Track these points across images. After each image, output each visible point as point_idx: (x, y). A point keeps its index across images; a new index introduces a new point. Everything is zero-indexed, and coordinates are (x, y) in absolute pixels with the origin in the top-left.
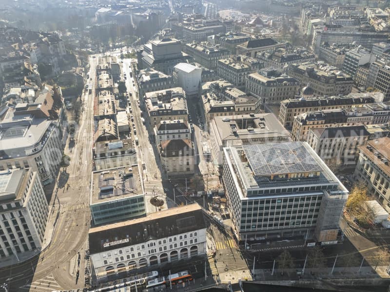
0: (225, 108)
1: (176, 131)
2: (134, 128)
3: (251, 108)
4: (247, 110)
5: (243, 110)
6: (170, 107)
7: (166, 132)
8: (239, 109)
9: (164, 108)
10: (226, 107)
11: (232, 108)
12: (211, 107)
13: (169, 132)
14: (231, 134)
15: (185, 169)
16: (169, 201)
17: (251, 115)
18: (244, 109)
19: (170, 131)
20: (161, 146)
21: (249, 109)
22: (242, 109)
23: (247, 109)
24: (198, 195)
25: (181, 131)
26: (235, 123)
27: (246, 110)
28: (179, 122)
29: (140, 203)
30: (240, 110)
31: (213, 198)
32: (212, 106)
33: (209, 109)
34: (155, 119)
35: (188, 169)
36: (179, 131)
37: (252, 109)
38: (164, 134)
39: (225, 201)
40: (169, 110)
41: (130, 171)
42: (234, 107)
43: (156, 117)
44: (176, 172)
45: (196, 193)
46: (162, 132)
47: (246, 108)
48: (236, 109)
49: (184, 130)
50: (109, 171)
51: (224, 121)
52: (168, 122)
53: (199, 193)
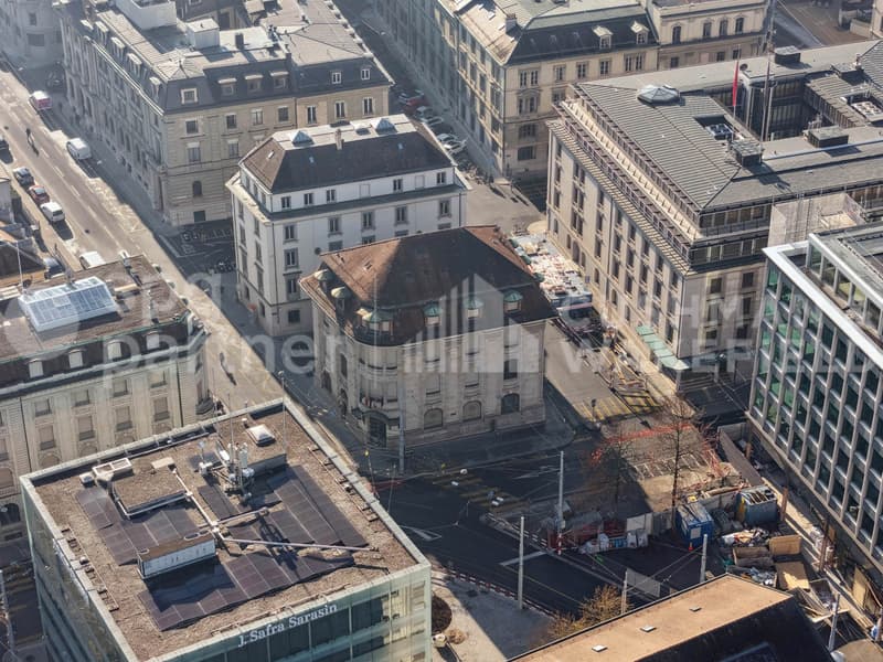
0: (600, 32)
1: (383, 185)
2: (41, 198)
3: (740, 22)
4: (723, 36)
5: (699, 34)
6: (271, 50)
7: (320, 196)
8: (677, 31)
9: (239, 59)
10: (603, 23)
11: (637, 28)
12: (513, 30)
13: (339, 198)
14: (732, 171)
15: (492, 405)
16: (472, 594)
17: (780, 60)
18: (707, 28)
19: (346, 191)
20: (332, 280)
21: (731, 30)
22: (692, 30)
23: (724, 24)
24: (631, 539)
25: (410, 181)
26: (714, 108)
27: (715, 32)
28: (385, 128)
29: (364, 635)
30: (684, 37)
31: (729, 538)
32: (523, 23)
33: (510, 43)
34: (192, 127)
35: (510, 403)
36: (398, 184)
37: (747, 28)
38: (310, 210)
39: (796, 550)
40: (277, 65)
41: (265, 443)
42: (645, 19)
43: (198, 117)
44: (441, 425)
45: (615, 527)
46: (297, 199)
47: (716, 20)
48: (665, 36)
49: (430, 178)
50: (126, 464)
51: (654, 104)
52: (322, 135)
53: (633, 524)
